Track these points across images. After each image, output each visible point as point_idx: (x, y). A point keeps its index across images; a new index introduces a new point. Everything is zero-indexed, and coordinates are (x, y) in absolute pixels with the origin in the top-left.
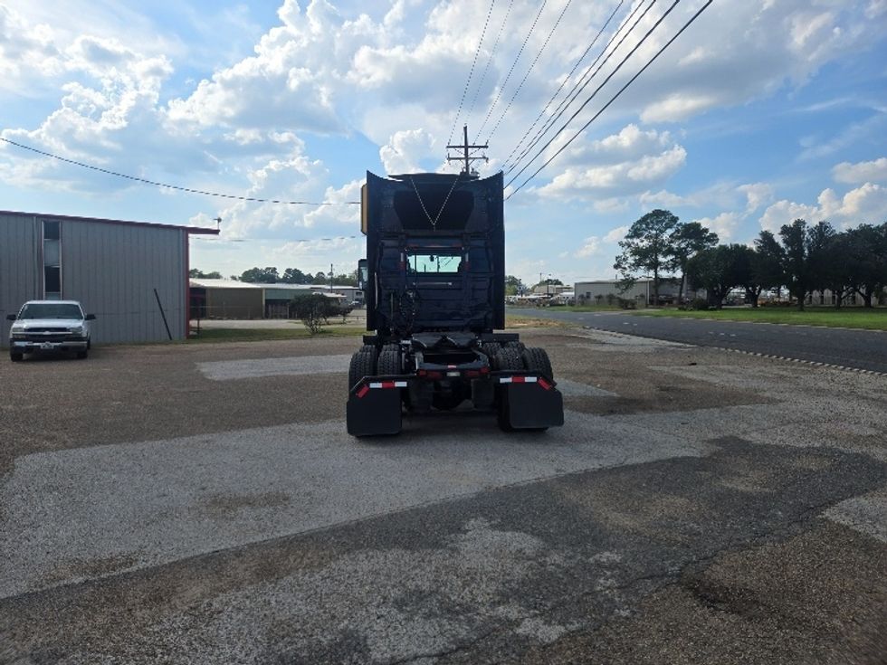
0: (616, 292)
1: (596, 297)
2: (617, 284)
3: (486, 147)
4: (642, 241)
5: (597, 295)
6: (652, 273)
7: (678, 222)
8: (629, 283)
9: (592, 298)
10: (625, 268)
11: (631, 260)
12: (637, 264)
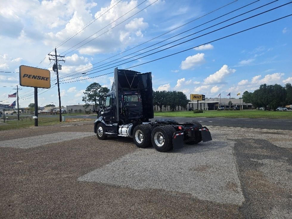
0: (83, 109)
1: (75, 111)
2: (84, 106)
3: (64, 57)
4: (91, 92)
5: (75, 110)
6: (94, 103)
7: (102, 87)
8: (87, 106)
9: (73, 110)
10: (86, 101)
11: (88, 98)
12: (90, 99)
